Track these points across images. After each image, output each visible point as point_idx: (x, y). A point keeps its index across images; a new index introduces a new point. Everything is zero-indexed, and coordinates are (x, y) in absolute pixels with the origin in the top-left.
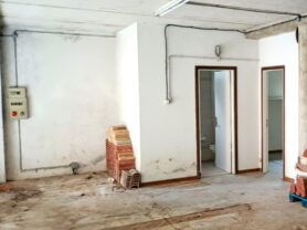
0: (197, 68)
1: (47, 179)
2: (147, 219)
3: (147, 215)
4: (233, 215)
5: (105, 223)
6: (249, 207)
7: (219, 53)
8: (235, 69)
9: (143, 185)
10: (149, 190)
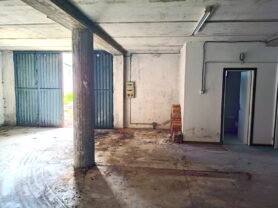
0: (225, 69)
1: (140, 130)
2: (174, 167)
3: (175, 164)
4: (233, 181)
5: (149, 164)
6: (249, 176)
7: (243, 58)
8: (255, 69)
9: (183, 142)
10: (185, 147)
